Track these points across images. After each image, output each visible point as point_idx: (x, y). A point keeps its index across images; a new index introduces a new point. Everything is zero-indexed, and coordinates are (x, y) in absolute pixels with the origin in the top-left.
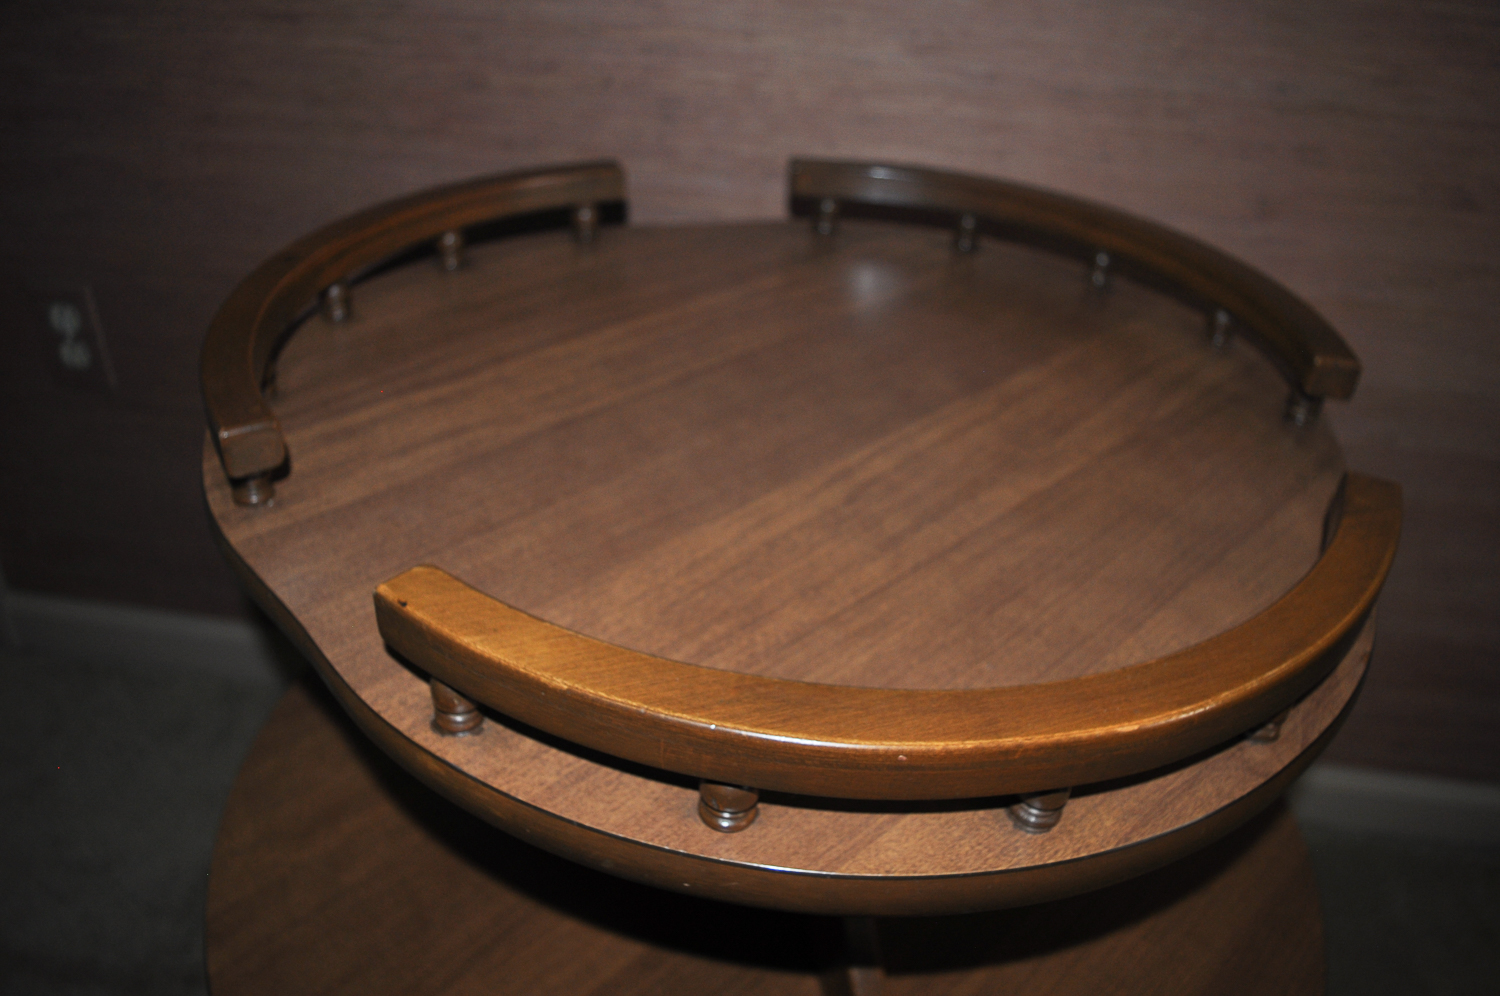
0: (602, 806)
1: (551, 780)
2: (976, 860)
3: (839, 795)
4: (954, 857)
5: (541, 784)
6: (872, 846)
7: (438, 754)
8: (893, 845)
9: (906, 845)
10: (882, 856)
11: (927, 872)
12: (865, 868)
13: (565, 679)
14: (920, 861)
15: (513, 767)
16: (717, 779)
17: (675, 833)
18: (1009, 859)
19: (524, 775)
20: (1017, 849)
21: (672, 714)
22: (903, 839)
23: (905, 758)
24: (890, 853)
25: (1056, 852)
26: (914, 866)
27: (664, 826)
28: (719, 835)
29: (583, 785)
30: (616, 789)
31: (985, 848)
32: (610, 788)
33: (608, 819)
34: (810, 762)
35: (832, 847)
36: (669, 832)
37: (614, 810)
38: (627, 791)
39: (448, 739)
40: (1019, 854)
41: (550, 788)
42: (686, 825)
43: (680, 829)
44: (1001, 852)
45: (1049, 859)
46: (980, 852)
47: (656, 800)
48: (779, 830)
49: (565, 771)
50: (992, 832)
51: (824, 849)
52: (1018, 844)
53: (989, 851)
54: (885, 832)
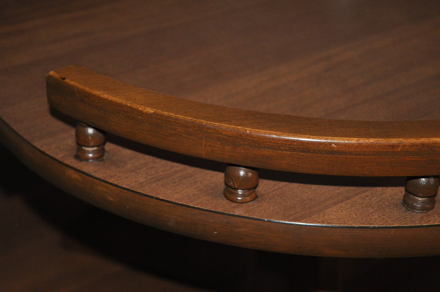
0: (169, 191)
1: (141, 180)
2: (381, 221)
3: (300, 171)
4: (368, 220)
5: (136, 182)
6: (321, 213)
7: (78, 168)
8: (333, 213)
9: (340, 214)
10: (326, 217)
11: (351, 224)
12: (316, 221)
13: (152, 108)
14: (349, 220)
15: (120, 174)
16: (233, 163)
17: (210, 203)
18: (401, 222)
19: (126, 178)
20: (406, 218)
21: (209, 122)
22: (340, 211)
23: (335, 146)
24: (331, 216)
25: (429, 221)
26: (344, 221)
27: (204, 200)
28: (235, 204)
29: (160, 183)
30: (178, 185)
31: (387, 217)
32: (175, 185)
33: (173, 196)
34: (283, 148)
35: (298, 212)
36: (207, 202)
37: (176, 193)
38: (184, 186)
39: (84, 163)
40: (407, 220)
41: (141, 183)
42: (216, 200)
43: (213, 201)
44: (396, 219)
45: (424, 224)
46: (384, 218)
47: (200, 190)
48: (269, 204)
49: (149, 177)
50: (392, 211)
51: (294, 213)
52: (407, 217)
53: (389, 218)
54: (330, 208)
